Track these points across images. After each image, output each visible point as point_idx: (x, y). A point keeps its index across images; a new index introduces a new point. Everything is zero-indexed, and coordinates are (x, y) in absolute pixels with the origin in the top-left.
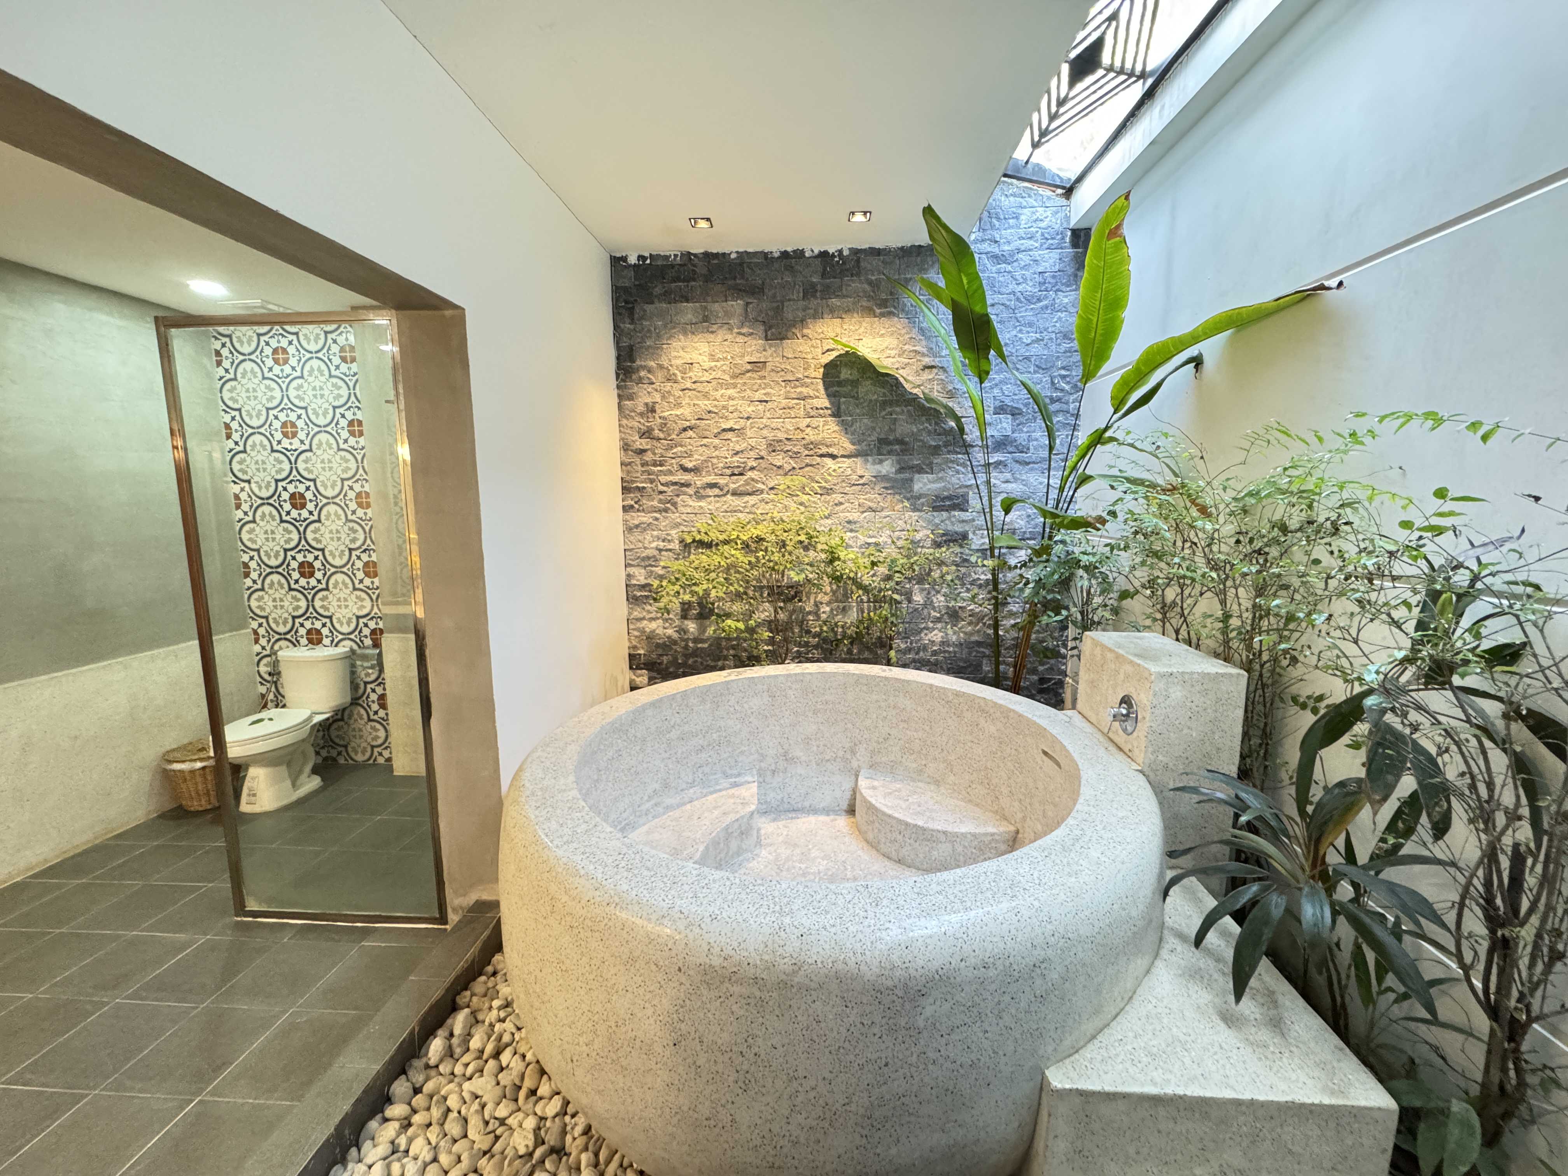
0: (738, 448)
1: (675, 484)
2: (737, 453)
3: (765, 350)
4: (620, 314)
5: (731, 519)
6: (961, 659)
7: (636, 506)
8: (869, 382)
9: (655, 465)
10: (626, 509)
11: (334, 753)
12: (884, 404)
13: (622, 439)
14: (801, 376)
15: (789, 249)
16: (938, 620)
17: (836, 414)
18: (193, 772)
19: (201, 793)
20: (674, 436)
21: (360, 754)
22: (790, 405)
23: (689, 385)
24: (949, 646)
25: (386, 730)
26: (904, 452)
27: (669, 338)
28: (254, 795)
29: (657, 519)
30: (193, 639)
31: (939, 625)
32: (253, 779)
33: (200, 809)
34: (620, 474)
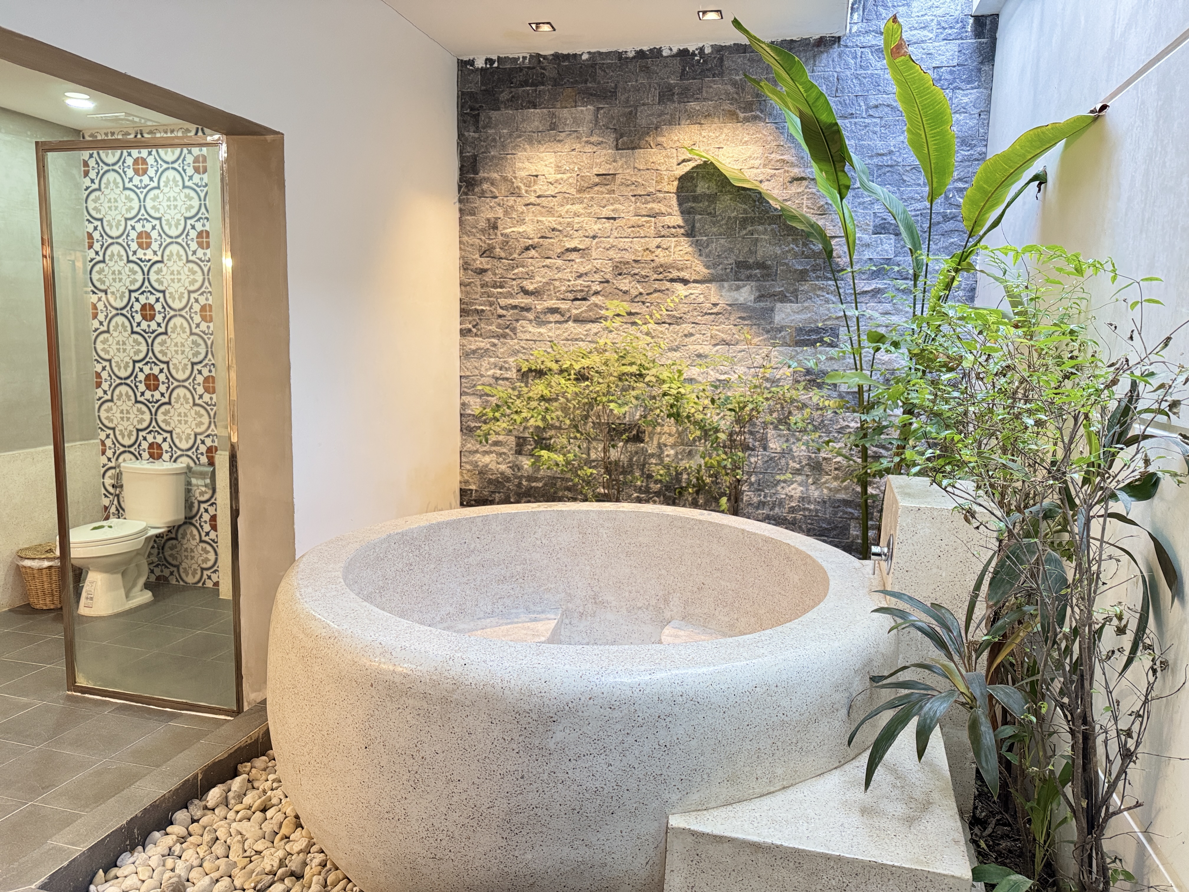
0: (582, 270)
1: (515, 307)
2: (580, 276)
3: (615, 161)
4: (465, 122)
5: (572, 348)
6: (825, 520)
7: (474, 330)
8: (728, 197)
9: (495, 286)
10: (464, 333)
11: (166, 573)
12: (744, 222)
13: (462, 257)
14: (652, 190)
15: (645, 48)
16: (797, 472)
17: (690, 233)
18: (40, 570)
19: (47, 592)
20: (516, 256)
21: (190, 576)
22: (640, 223)
23: (533, 199)
24: (809, 502)
25: (216, 554)
26: (766, 277)
27: (514, 148)
28: (92, 599)
29: (494, 345)
30: (50, 444)
31: (799, 478)
32: (92, 583)
33: (45, 608)
34: (458, 295)
